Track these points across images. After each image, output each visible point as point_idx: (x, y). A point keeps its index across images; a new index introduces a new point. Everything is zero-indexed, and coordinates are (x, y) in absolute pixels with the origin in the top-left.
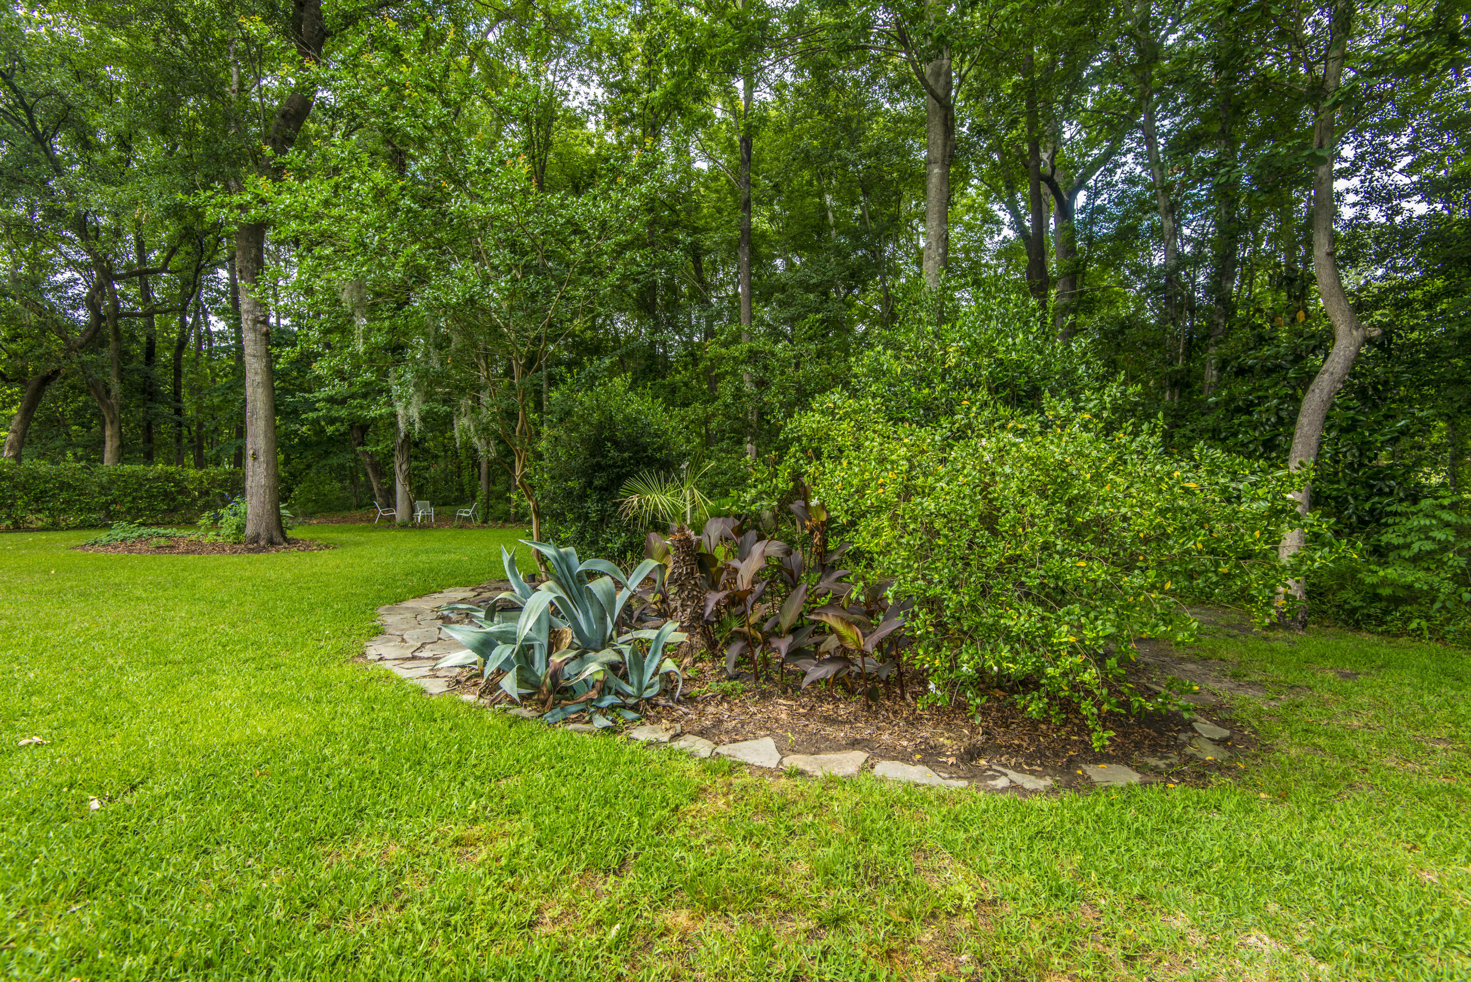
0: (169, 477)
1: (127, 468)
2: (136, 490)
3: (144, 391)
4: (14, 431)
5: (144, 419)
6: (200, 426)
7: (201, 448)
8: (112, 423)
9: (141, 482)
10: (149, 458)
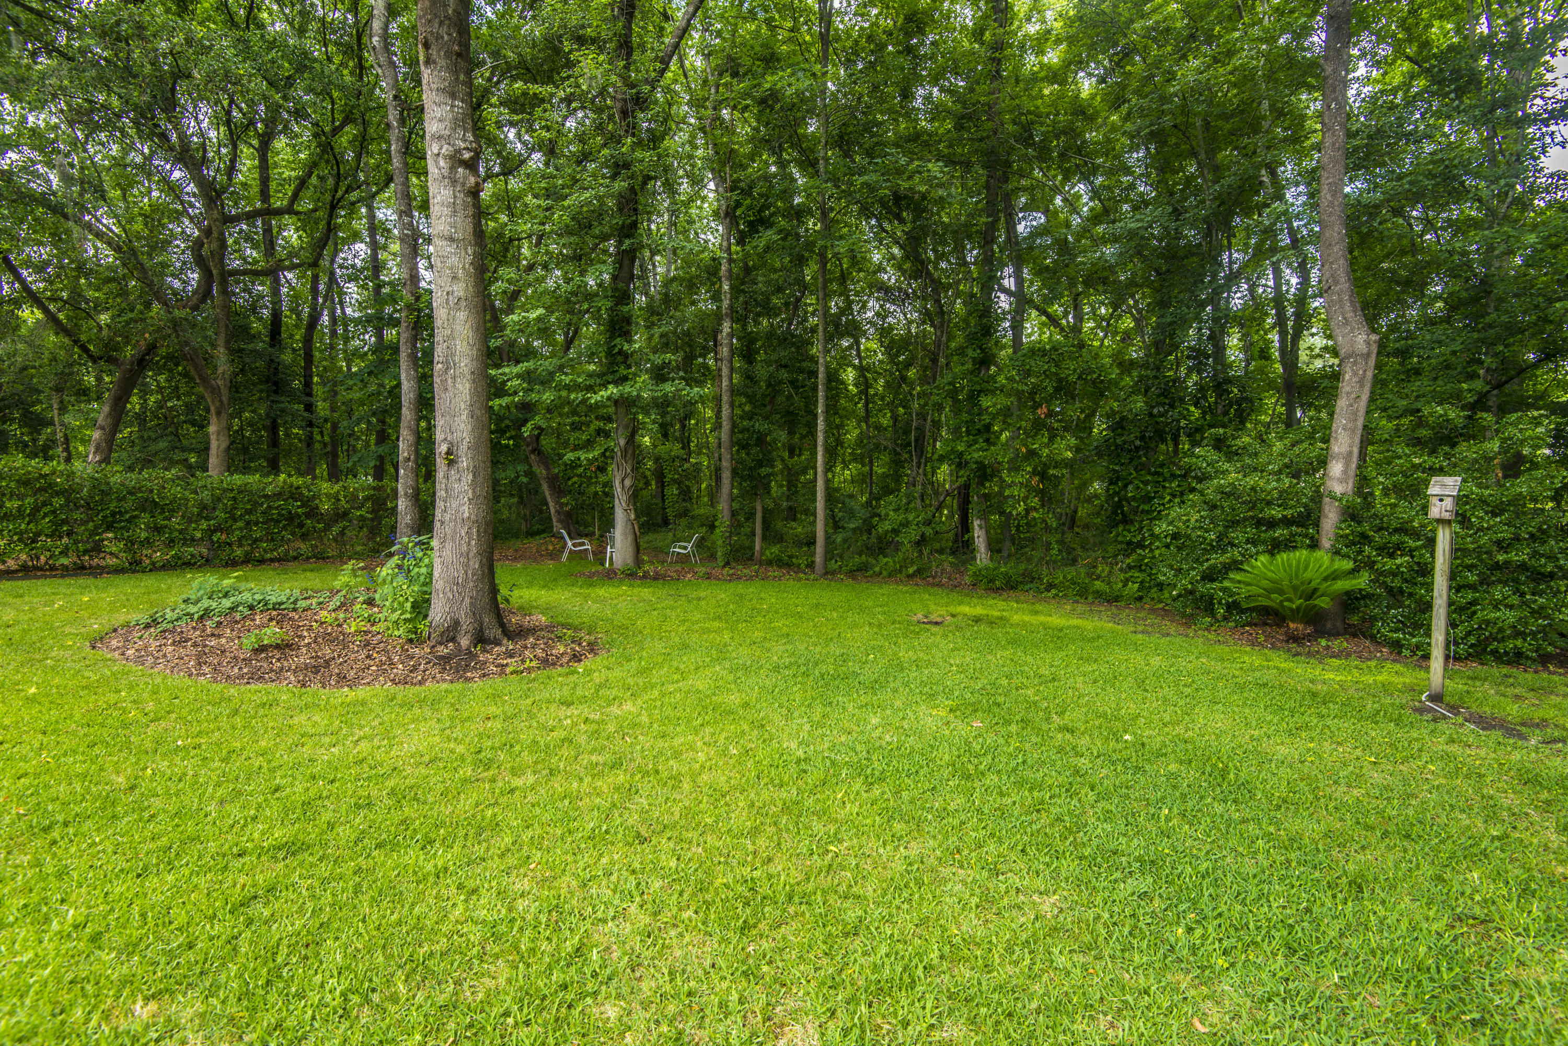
0: (294, 494)
1: (238, 479)
2: (248, 512)
3: (268, 380)
4: (102, 428)
5: (267, 415)
6: (335, 427)
7: (335, 456)
8: (218, 413)
9: (255, 499)
10: (274, 467)
